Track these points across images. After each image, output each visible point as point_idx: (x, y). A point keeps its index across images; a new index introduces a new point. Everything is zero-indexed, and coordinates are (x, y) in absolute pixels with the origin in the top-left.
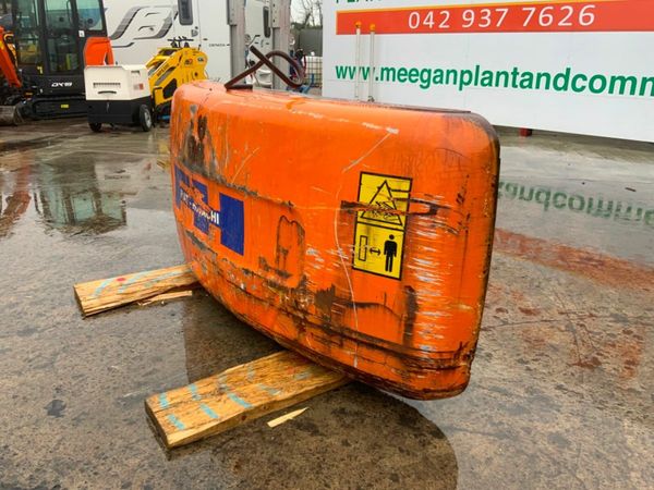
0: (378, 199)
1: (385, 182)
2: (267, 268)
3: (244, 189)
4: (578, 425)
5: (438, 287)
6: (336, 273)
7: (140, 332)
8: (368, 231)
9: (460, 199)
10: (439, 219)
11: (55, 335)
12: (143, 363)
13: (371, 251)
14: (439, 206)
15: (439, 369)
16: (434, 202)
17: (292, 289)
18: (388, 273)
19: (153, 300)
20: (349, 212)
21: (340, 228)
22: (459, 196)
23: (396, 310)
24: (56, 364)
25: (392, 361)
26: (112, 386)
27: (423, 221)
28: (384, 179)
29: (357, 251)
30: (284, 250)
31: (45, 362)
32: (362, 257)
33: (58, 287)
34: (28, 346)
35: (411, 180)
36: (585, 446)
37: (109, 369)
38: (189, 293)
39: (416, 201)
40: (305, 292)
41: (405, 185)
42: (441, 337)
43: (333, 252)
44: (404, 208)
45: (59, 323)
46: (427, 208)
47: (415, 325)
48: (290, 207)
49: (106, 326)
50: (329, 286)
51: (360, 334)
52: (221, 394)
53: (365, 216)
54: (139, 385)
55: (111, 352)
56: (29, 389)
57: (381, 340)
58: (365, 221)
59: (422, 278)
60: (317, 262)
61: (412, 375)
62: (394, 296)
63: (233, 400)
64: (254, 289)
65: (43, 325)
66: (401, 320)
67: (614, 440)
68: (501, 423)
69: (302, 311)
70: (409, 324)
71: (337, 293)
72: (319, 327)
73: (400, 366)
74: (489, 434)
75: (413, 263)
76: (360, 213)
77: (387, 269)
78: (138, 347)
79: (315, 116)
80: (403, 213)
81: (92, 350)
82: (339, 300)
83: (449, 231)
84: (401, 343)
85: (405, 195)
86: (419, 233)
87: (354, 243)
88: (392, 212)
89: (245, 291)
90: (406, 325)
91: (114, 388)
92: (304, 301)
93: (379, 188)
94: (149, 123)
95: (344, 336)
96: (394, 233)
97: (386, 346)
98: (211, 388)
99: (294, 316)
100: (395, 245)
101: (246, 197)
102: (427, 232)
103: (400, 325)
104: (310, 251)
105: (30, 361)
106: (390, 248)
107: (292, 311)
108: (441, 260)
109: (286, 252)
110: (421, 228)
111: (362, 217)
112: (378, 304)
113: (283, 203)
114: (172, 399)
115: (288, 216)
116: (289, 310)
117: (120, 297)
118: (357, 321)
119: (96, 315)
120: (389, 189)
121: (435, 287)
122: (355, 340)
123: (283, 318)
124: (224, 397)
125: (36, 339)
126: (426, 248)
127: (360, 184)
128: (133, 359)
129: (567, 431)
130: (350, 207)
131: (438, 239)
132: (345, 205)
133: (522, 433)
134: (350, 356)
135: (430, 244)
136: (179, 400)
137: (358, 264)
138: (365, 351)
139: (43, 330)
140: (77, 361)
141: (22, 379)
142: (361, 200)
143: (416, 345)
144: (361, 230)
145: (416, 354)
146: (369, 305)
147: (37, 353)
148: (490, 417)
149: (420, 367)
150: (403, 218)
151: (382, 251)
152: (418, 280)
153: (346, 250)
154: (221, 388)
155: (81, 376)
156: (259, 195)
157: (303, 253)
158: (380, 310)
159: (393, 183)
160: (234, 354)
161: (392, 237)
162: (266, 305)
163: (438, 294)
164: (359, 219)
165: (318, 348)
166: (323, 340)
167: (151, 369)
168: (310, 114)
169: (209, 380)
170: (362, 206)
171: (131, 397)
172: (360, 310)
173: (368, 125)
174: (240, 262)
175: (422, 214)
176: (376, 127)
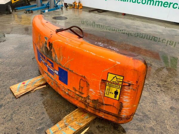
0: (113, 80)
1: (116, 76)
2: (76, 90)
3: (68, 69)
4: (155, 123)
5: (129, 103)
6: (99, 96)
7: (35, 103)
8: (110, 88)
9: (137, 82)
10: (131, 87)
11: (9, 107)
12: (39, 115)
13: (110, 93)
14: (131, 84)
15: (126, 119)
16: (130, 83)
17: (84, 98)
18: (115, 99)
19: (35, 89)
20: (104, 82)
21: (101, 86)
22: (137, 81)
23: (117, 107)
24: (13, 119)
25: (114, 117)
26: (33, 125)
27: (126, 87)
28: (115, 75)
29: (106, 92)
30: (81, 87)
31: (9, 118)
32: (108, 93)
33: (4, 86)
34: (2, 112)
35: (123, 77)
36: (158, 130)
37: (30, 119)
38: (45, 86)
39: (125, 82)
40: (89, 99)
41: (122, 78)
42: (128, 113)
43: (98, 91)
44: (121, 83)
45: (9, 102)
46: (128, 84)
47: (122, 111)
48: (84, 77)
49: (24, 101)
50: (97, 99)
51: (105, 111)
52: (66, 127)
53: (109, 84)
54: (41, 124)
55: (28, 112)
56: (8, 130)
57: (111, 113)
58: (109, 85)
59: (125, 101)
60: (93, 93)
61: (119, 120)
62: (116, 104)
63: (70, 129)
64: (71, 94)
65: (4, 103)
66: (118, 109)
67: (164, 128)
68: (138, 125)
69: (87, 103)
70: (120, 111)
71: (99, 101)
72: (92, 107)
73: (116, 118)
74: (136, 130)
75: (123, 97)
76: (107, 83)
77: (115, 98)
78: (36, 109)
79: (93, 54)
80: (121, 85)
81: (23, 112)
82: (99, 103)
83: (133, 90)
84: (117, 114)
85: (122, 81)
86: (125, 90)
87: (105, 90)
88: (117, 84)
89: (68, 94)
90: (119, 110)
91: (34, 126)
92: (88, 101)
93: (114, 78)
94: (11, 11)
95: (100, 111)
96: (117, 89)
97: (113, 114)
98: (63, 125)
99: (84, 104)
100: (118, 92)
101: (69, 71)
102: (127, 90)
103: (117, 110)
104: (91, 90)
105: (5, 118)
106: (116, 93)
107: (84, 102)
108: (130, 97)
109: (82, 88)
110: (126, 89)
111: (108, 84)
112: (111, 105)
113: (82, 76)
114: (53, 130)
115: (83, 79)
116: (83, 102)
117: (25, 90)
118: (104, 108)
119: (19, 97)
120: (117, 78)
121: (128, 103)
122: (104, 112)
123: (81, 103)
124: (67, 128)
125: (4, 109)
126: (127, 94)
127: (108, 76)
128: (36, 114)
129: (153, 126)
130: (104, 81)
131: (130, 92)
132: (102, 80)
133: (144, 128)
134: (101, 115)
135: (128, 93)
136: (55, 131)
137: (106, 95)
138: (106, 115)
139: (5, 105)
140: (19, 117)
141: (5, 126)
142: (108, 80)
143: (121, 115)
144: (107, 87)
145: (121, 117)
146: (109, 105)
147: (6, 115)
148: (135, 124)
149: (122, 119)
150: (120, 86)
151: (114, 93)
152: (123, 101)
153: (103, 92)
154: (66, 125)
155: (22, 122)
156: (73, 72)
157: (88, 89)
158: (112, 106)
159: (118, 77)
160: (64, 109)
161: (117, 90)
162: (75, 99)
163: (129, 104)
164: (107, 85)
165: (92, 112)
166: (94, 110)
167: (42, 117)
168: (91, 53)
169: (61, 121)
170: (108, 81)
171: (40, 129)
172: (106, 106)
173: (110, 60)
174: (66, 87)
175: (126, 86)
176: (113, 61)
